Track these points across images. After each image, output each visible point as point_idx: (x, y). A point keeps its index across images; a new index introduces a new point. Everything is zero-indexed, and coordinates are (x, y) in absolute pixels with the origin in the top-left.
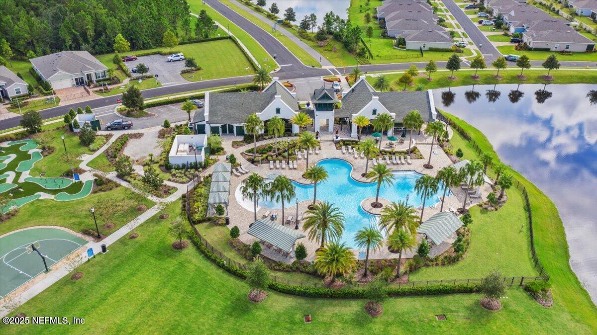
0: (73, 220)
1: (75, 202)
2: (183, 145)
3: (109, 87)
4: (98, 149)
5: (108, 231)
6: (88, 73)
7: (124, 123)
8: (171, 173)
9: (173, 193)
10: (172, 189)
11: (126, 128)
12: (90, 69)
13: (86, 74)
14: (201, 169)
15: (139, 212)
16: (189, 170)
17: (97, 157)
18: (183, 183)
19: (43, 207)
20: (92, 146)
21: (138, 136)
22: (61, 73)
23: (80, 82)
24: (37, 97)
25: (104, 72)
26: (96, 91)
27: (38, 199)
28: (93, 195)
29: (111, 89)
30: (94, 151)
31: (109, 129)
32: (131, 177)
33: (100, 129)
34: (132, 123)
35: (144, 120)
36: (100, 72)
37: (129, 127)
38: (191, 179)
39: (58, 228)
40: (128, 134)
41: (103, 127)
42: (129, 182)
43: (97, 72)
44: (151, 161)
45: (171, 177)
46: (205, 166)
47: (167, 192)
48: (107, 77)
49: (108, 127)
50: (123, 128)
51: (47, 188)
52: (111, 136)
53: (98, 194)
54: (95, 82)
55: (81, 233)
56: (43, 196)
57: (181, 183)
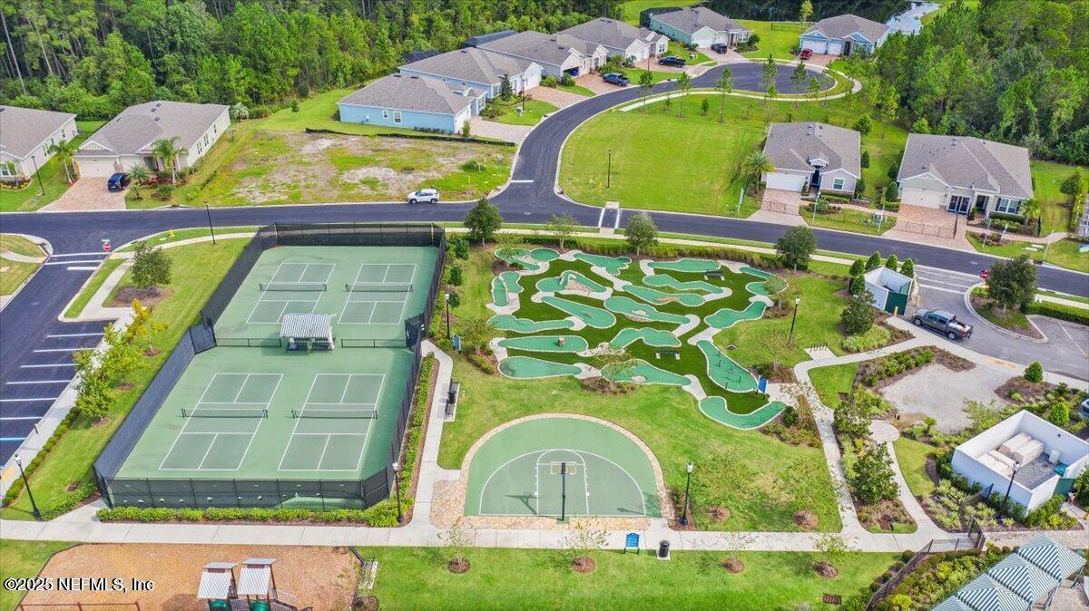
0: (683, 460)
1: (718, 428)
2: (1026, 439)
3: (1005, 236)
4: (858, 351)
5: (707, 521)
6: (982, 194)
7: (952, 325)
8: (937, 485)
9: (898, 532)
10: (905, 522)
11: (952, 336)
12: (991, 187)
13: (976, 194)
14: (1009, 522)
15: (794, 525)
16: (980, 505)
17: (841, 366)
18: (940, 524)
19: (670, 406)
20: (851, 341)
21: (958, 364)
22: (932, 175)
23: (957, 206)
24: (863, 205)
25: (1020, 202)
26: (973, 235)
27: (679, 388)
28: (759, 435)
29: (1007, 242)
30: (847, 350)
31: (918, 322)
32: (854, 444)
33: (901, 312)
34: (970, 332)
35: (1009, 337)
36: (1010, 199)
37: (959, 337)
38: (965, 530)
39: (651, 456)
40: (941, 351)
41: (910, 311)
42: (842, 450)
43: (1004, 197)
44: (925, 432)
45: (926, 495)
46: (1024, 523)
47: (889, 520)
48: (1020, 214)
49: (917, 318)
50: (946, 334)
51: (710, 377)
52: (907, 336)
53: (768, 438)
54: (988, 214)
55: (669, 491)
56: (694, 387)
57: (935, 521)
